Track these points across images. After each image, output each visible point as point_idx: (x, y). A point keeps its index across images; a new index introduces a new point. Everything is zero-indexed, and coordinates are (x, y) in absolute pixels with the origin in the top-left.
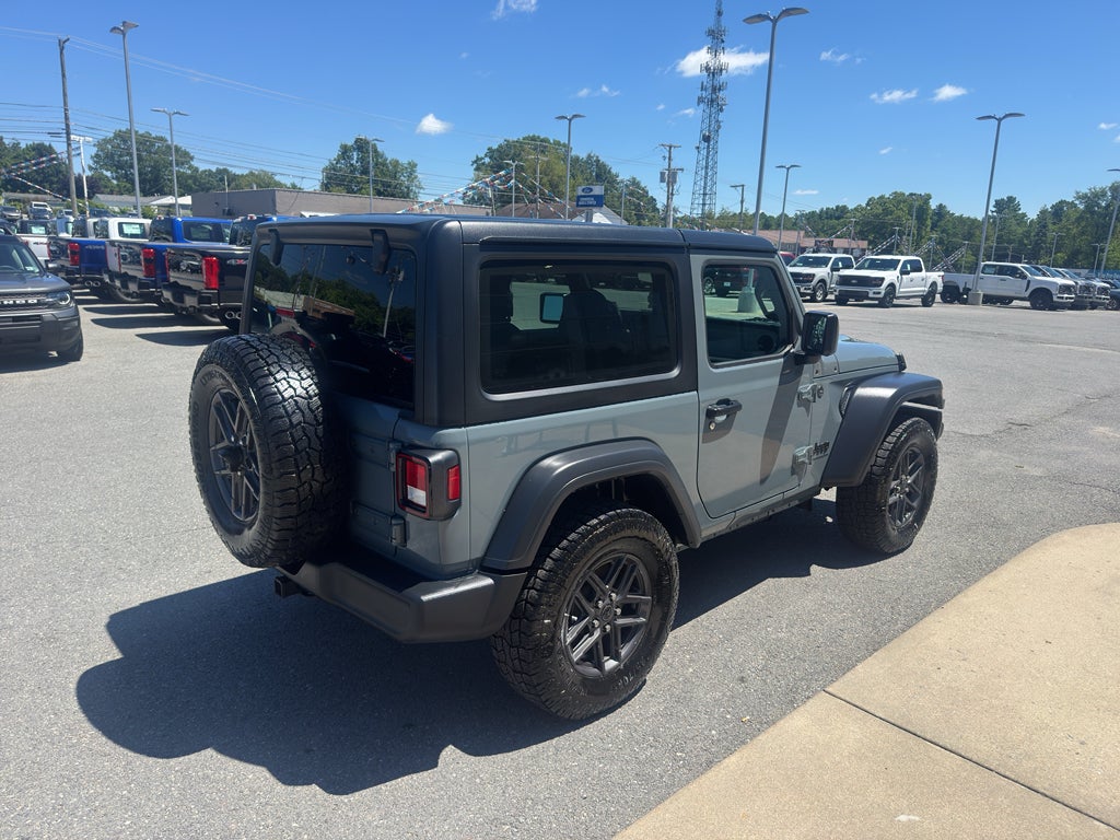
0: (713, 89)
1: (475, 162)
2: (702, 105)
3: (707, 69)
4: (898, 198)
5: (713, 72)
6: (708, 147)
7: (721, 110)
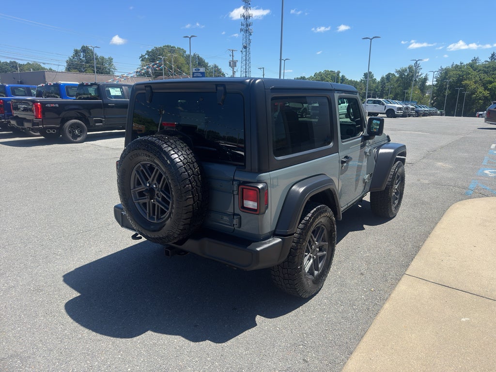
0: (246, 25)
1: (141, 57)
2: (242, 32)
3: (244, 16)
4: (327, 73)
5: (246, 18)
6: (246, 51)
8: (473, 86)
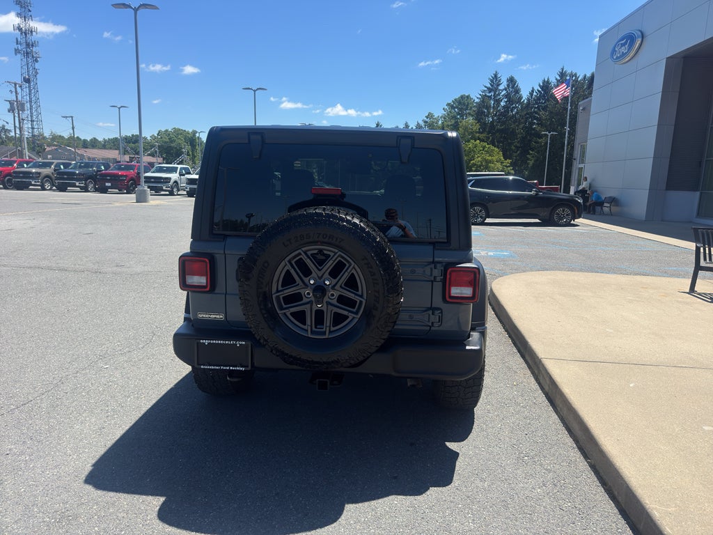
0: (27, 45)
2: (19, 55)
3: (20, 29)
5: (25, 32)
6: (29, 87)
7: (37, 61)
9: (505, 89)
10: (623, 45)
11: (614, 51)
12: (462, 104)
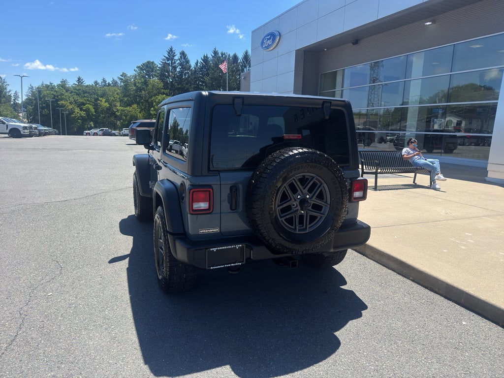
8: (70, 107)
9: (179, 59)
10: (268, 39)
11: (263, 43)
12: (148, 67)
